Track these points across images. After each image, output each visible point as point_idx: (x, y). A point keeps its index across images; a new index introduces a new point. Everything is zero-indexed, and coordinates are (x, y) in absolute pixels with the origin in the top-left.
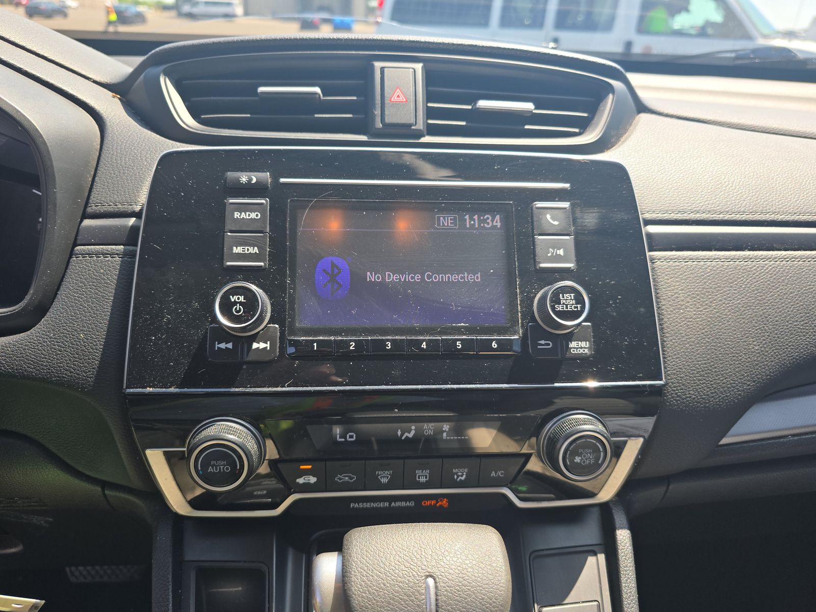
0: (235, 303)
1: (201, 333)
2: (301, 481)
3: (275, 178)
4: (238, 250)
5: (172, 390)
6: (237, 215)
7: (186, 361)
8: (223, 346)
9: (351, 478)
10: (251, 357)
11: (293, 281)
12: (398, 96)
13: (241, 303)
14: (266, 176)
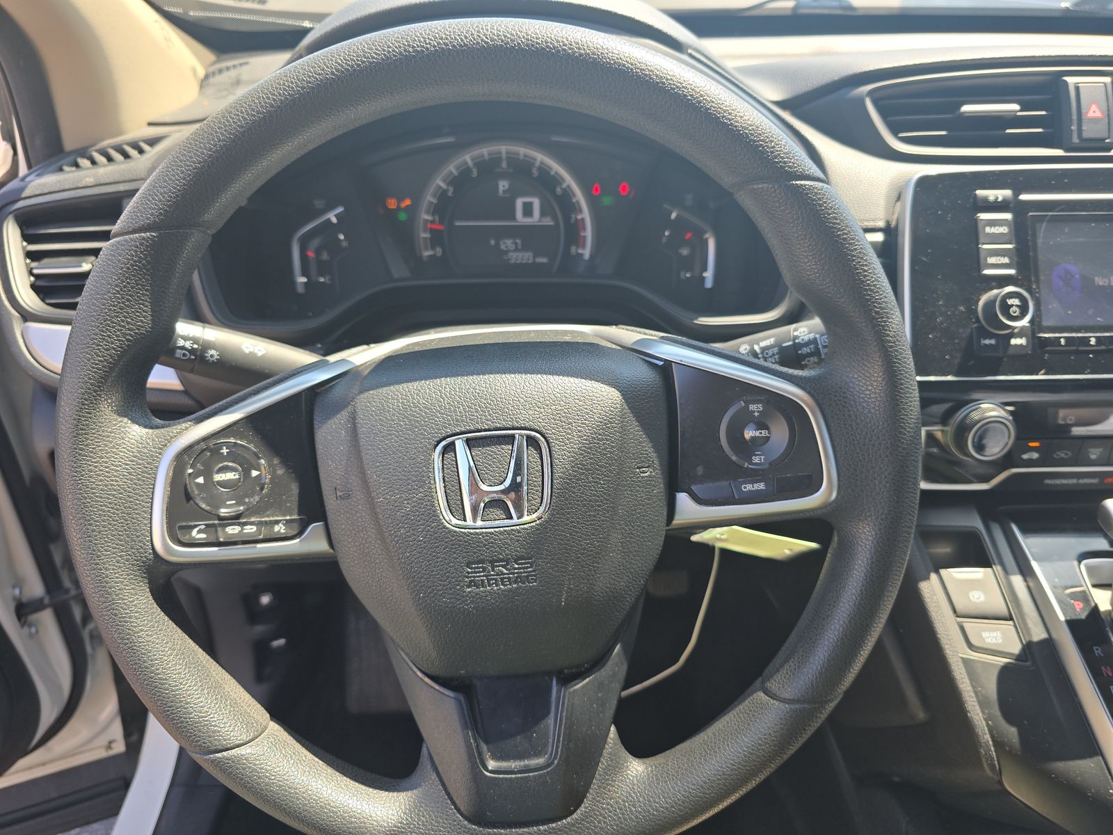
0: (1012, 306)
1: (968, 331)
2: (1025, 457)
3: (1016, 194)
4: (991, 260)
5: (950, 378)
6: (988, 230)
7: (959, 355)
8: (987, 342)
9: (1066, 454)
10: (1011, 351)
11: (1038, 287)
12: (1094, 112)
13: (1017, 306)
14: (1008, 193)
